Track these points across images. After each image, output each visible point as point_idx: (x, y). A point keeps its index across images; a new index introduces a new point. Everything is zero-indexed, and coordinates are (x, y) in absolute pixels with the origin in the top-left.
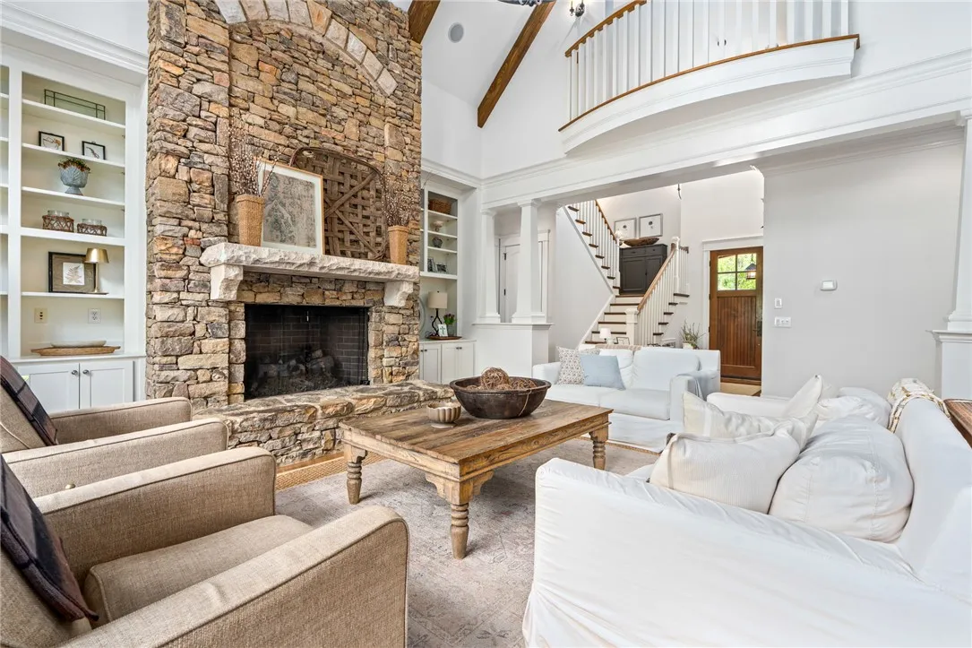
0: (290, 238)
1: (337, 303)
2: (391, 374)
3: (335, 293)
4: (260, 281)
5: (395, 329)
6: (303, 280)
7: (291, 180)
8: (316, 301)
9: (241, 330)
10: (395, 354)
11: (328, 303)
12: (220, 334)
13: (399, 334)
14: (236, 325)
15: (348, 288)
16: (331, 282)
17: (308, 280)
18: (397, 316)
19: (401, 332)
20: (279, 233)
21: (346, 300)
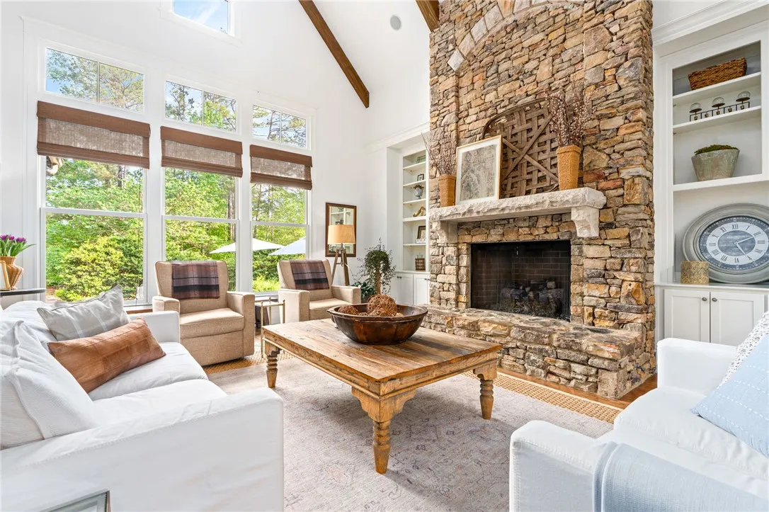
0: (476, 194)
1: (530, 238)
2: (593, 315)
3: (527, 229)
4: (474, 227)
5: (599, 265)
6: (503, 222)
7: (479, 151)
8: (511, 238)
9: (465, 260)
10: (597, 293)
11: (522, 239)
12: (452, 263)
13: (606, 270)
14: (462, 258)
15: (542, 223)
16: (525, 220)
17: (506, 222)
18: (602, 248)
19: (608, 268)
20: (469, 193)
21: (539, 234)
